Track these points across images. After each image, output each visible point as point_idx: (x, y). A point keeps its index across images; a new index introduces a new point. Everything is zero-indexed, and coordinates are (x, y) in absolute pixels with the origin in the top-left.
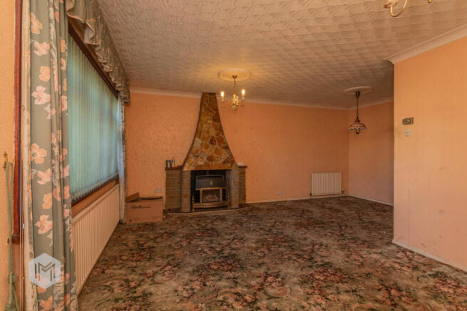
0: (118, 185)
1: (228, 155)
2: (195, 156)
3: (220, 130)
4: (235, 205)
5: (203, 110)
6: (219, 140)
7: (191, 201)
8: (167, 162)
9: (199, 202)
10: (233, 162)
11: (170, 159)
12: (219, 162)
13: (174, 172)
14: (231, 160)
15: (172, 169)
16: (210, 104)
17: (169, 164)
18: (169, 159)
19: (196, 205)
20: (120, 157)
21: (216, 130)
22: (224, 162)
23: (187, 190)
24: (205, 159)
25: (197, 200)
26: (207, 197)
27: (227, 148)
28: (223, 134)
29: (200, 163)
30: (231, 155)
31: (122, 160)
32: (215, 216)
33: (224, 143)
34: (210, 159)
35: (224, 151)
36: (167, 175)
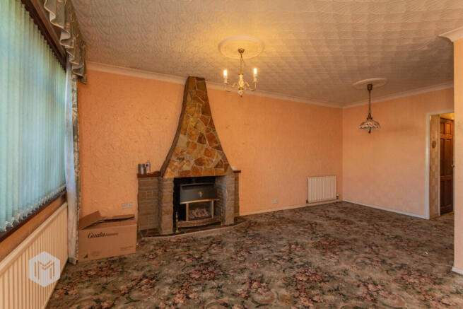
0: (65, 205)
1: (220, 158)
2: (179, 159)
3: (211, 124)
4: (230, 220)
5: (189, 99)
6: (209, 138)
7: (174, 219)
8: (139, 166)
9: (185, 220)
10: (227, 166)
11: (144, 162)
12: (210, 167)
13: (149, 180)
14: (224, 164)
15: (146, 176)
16: (197, 92)
17: (142, 169)
18: (142, 163)
19: (180, 224)
20: (69, 161)
21: (206, 124)
22: (217, 166)
23: (168, 205)
24: (192, 162)
25: (182, 217)
26: (194, 212)
27: (219, 148)
28: (214, 131)
29: (186, 168)
30: (224, 157)
31: (72, 164)
32: (208, 238)
33: (216, 142)
34: (199, 162)
35: (216, 152)
36: (140, 184)
